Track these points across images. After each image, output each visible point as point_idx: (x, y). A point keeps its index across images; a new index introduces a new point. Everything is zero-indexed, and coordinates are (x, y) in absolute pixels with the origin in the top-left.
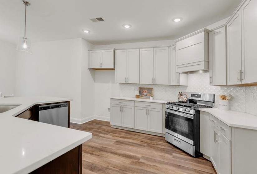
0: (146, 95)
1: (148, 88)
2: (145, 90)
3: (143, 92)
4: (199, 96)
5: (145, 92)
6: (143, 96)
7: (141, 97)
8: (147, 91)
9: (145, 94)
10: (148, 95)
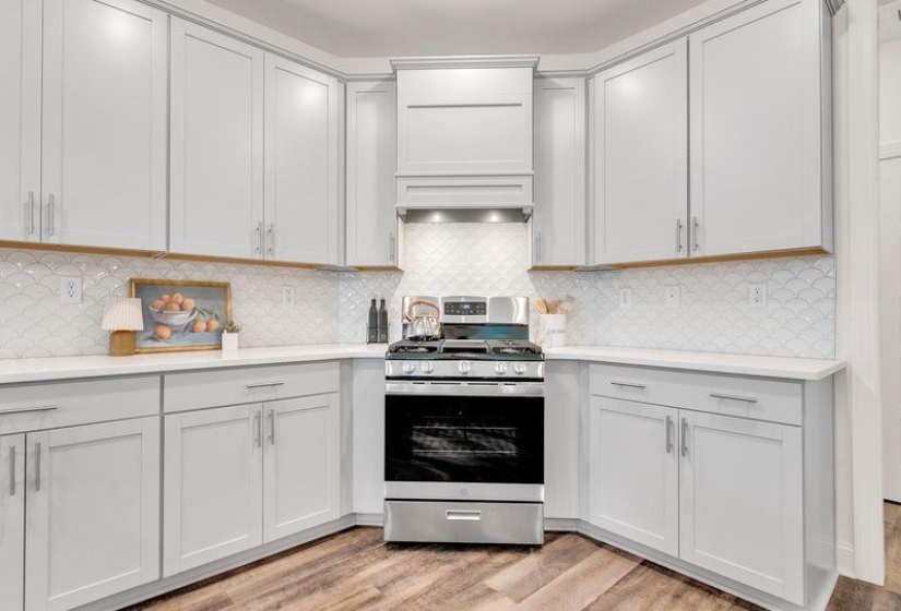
0: (190, 328)
1: (201, 285)
2: (179, 297)
3: (166, 307)
4: (478, 307)
5: (182, 308)
6: (166, 332)
7: (150, 344)
8: (190, 303)
9: (181, 319)
10: (202, 326)
